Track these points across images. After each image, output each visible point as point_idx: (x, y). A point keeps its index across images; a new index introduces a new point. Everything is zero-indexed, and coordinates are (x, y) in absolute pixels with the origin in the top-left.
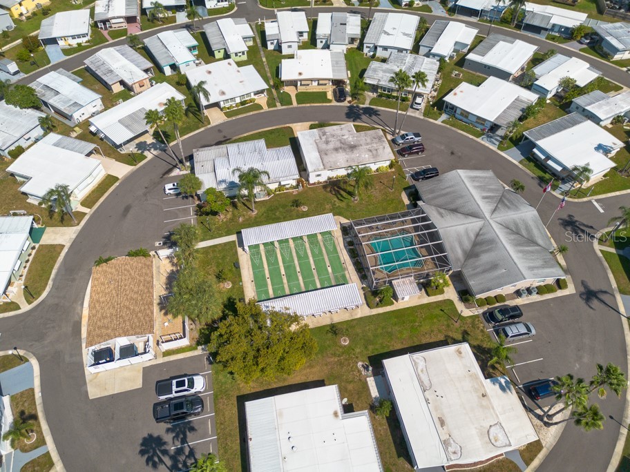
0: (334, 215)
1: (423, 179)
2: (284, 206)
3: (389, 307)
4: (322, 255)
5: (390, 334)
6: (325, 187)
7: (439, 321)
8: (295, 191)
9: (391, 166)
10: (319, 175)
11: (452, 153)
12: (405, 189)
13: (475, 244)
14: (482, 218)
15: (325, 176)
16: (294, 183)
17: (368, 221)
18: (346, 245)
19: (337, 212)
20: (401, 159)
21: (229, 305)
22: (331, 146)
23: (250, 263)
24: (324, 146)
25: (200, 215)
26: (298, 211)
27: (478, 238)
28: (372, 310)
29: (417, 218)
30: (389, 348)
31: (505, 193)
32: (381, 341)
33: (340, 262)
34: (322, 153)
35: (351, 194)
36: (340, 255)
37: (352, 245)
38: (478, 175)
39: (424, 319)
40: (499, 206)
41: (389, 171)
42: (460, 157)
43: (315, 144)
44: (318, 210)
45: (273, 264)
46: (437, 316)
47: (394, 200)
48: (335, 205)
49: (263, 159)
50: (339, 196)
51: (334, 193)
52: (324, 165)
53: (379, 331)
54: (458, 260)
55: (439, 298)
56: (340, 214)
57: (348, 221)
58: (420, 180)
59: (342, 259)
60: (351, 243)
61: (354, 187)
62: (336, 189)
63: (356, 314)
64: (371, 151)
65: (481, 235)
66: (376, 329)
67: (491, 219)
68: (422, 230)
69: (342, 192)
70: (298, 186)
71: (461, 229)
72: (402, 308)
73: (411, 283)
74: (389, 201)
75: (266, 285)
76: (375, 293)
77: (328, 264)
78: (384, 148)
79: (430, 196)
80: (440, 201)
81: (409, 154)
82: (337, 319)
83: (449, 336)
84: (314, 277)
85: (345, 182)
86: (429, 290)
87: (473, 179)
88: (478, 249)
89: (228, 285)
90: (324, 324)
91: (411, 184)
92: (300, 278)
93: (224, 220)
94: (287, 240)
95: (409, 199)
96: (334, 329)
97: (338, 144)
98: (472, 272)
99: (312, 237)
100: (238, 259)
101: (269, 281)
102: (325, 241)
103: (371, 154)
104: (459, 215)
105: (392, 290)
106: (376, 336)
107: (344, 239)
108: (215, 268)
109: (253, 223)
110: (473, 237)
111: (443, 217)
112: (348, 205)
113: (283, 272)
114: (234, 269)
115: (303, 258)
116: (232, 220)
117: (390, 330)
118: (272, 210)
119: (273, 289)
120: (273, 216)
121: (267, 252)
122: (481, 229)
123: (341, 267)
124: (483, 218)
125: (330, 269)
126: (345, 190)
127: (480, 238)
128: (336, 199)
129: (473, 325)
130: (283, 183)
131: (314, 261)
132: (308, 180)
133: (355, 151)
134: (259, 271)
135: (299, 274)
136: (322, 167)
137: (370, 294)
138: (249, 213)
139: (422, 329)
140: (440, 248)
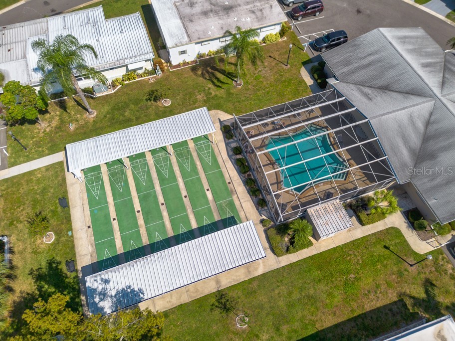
0: (209, 110)
1: (327, 47)
2: (137, 101)
3: (305, 250)
4: (197, 174)
5: (312, 299)
6: (194, 69)
7: (385, 266)
8: (152, 79)
9: (282, 33)
10: (183, 52)
11: (359, 12)
12: (304, 64)
13: (426, 138)
14: (430, 96)
15: (193, 52)
16: (149, 66)
17: (261, 116)
18: (231, 153)
19: (212, 104)
20: (294, 23)
21: (49, 275)
22: (197, 9)
23: (86, 197)
24: (188, 10)
25: (11, 125)
26: (157, 107)
27: (430, 128)
28: (280, 258)
29: (333, 104)
30: (314, 325)
31: (448, 58)
32: (300, 315)
33: (224, 181)
34: (186, 20)
35: (231, 76)
36: (224, 170)
37: (240, 154)
38: (407, 34)
39: (363, 266)
40: (447, 76)
41: (280, 40)
42: (369, 16)
43: (174, 8)
44: (186, 104)
45: (122, 196)
46: (380, 258)
47: (291, 80)
48: (211, 94)
49: (98, 33)
50: (215, 81)
51: (207, 76)
52: (188, 36)
53: (296, 295)
54: (404, 165)
55: (379, 226)
56: (218, 107)
57: (230, 117)
58: (323, 50)
59: (226, 176)
60: (237, 151)
61: (236, 65)
62: (210, 70)
63: (256, 269)
64: (253, 12)
65: (434, 122)
66: (290, 293)
67: (443, 96)
68: (344, 124)
69: (219, 75)
70: (154, 71)
71: (403, 115)
72: (326, 249)
73: (336, 209)
74: (285, 81)
75: (111, 232)
76: (283, 229)
77: (206, 186)
78: (271, 6)
79: (345, 70)
80: (361, 75)
81: (304, 16)
82: (226, 282)
83: (404, 294)
84: (186, 210)
85: (222, 60)
86: (363, 215)
87: (403, 40)
88: (432, 146)
89: (50, 239)
90: (206, 292)
91: (311, 56)
92: (165, 214)
93: (48, 130)
94: (142, 155)
95: (312, 77)
96: (223, 301)
97: (207, 6)
98: (429, 185)
99: (180, 147)
100: (66, 192)
101: (115, 224)
102: (199, 150)
103: (253, 16)
104: (394, 95)
105: (310, 227)
106: (291, 305)
107: (227, 145)
108: (29, 210)
109: (91, 131)
110: (420, 125)
111: (371, 99)
112: (229, 94)
113: (137, 206)
114: (59, 209)
115: (167, 180)
116: (59, 128)
117: (311, 292)
118: (119, 109)
119: (122, 237)
120: (121, 118)
121: (112, 175)
122: (431, 114)
123: (227, 188)
124: (432, 96)
125: (209, 195)
126: (223, 72)
127: (432, 128)
128: (211, 85)
129: (438, 268)
130: (131, 67)
131: (185, 183)
132: (168, 61)
133: (232, 14)
134: (100, 209)
135: (163, 208)
136: (186, 39)
137: (275, 232)
138: (85, 116)
139: (361, 284)
140: (375, 150)
